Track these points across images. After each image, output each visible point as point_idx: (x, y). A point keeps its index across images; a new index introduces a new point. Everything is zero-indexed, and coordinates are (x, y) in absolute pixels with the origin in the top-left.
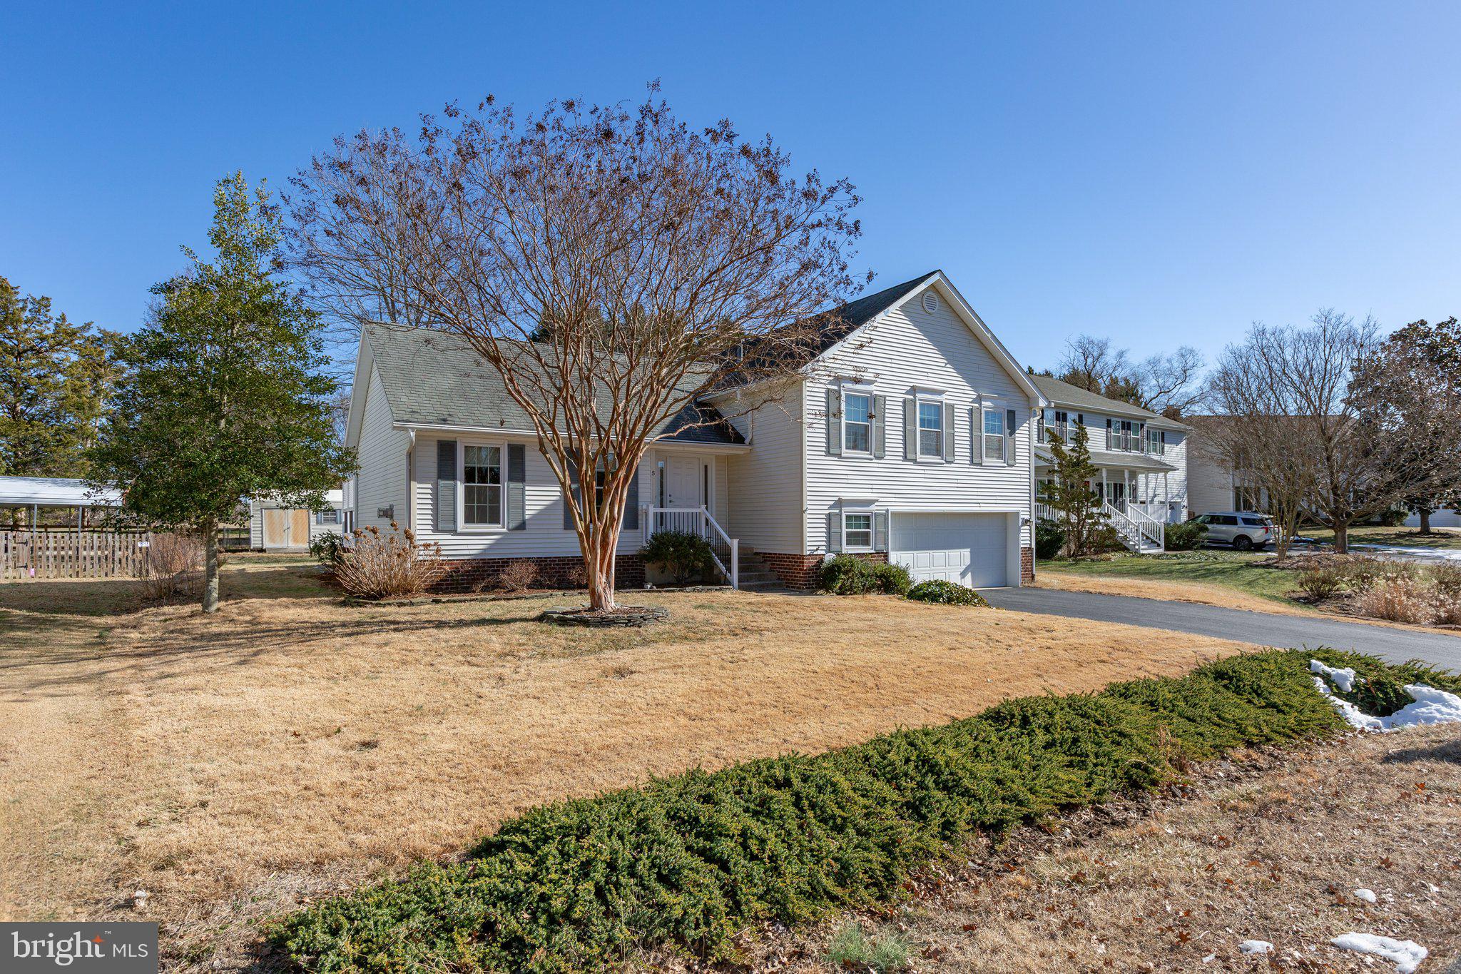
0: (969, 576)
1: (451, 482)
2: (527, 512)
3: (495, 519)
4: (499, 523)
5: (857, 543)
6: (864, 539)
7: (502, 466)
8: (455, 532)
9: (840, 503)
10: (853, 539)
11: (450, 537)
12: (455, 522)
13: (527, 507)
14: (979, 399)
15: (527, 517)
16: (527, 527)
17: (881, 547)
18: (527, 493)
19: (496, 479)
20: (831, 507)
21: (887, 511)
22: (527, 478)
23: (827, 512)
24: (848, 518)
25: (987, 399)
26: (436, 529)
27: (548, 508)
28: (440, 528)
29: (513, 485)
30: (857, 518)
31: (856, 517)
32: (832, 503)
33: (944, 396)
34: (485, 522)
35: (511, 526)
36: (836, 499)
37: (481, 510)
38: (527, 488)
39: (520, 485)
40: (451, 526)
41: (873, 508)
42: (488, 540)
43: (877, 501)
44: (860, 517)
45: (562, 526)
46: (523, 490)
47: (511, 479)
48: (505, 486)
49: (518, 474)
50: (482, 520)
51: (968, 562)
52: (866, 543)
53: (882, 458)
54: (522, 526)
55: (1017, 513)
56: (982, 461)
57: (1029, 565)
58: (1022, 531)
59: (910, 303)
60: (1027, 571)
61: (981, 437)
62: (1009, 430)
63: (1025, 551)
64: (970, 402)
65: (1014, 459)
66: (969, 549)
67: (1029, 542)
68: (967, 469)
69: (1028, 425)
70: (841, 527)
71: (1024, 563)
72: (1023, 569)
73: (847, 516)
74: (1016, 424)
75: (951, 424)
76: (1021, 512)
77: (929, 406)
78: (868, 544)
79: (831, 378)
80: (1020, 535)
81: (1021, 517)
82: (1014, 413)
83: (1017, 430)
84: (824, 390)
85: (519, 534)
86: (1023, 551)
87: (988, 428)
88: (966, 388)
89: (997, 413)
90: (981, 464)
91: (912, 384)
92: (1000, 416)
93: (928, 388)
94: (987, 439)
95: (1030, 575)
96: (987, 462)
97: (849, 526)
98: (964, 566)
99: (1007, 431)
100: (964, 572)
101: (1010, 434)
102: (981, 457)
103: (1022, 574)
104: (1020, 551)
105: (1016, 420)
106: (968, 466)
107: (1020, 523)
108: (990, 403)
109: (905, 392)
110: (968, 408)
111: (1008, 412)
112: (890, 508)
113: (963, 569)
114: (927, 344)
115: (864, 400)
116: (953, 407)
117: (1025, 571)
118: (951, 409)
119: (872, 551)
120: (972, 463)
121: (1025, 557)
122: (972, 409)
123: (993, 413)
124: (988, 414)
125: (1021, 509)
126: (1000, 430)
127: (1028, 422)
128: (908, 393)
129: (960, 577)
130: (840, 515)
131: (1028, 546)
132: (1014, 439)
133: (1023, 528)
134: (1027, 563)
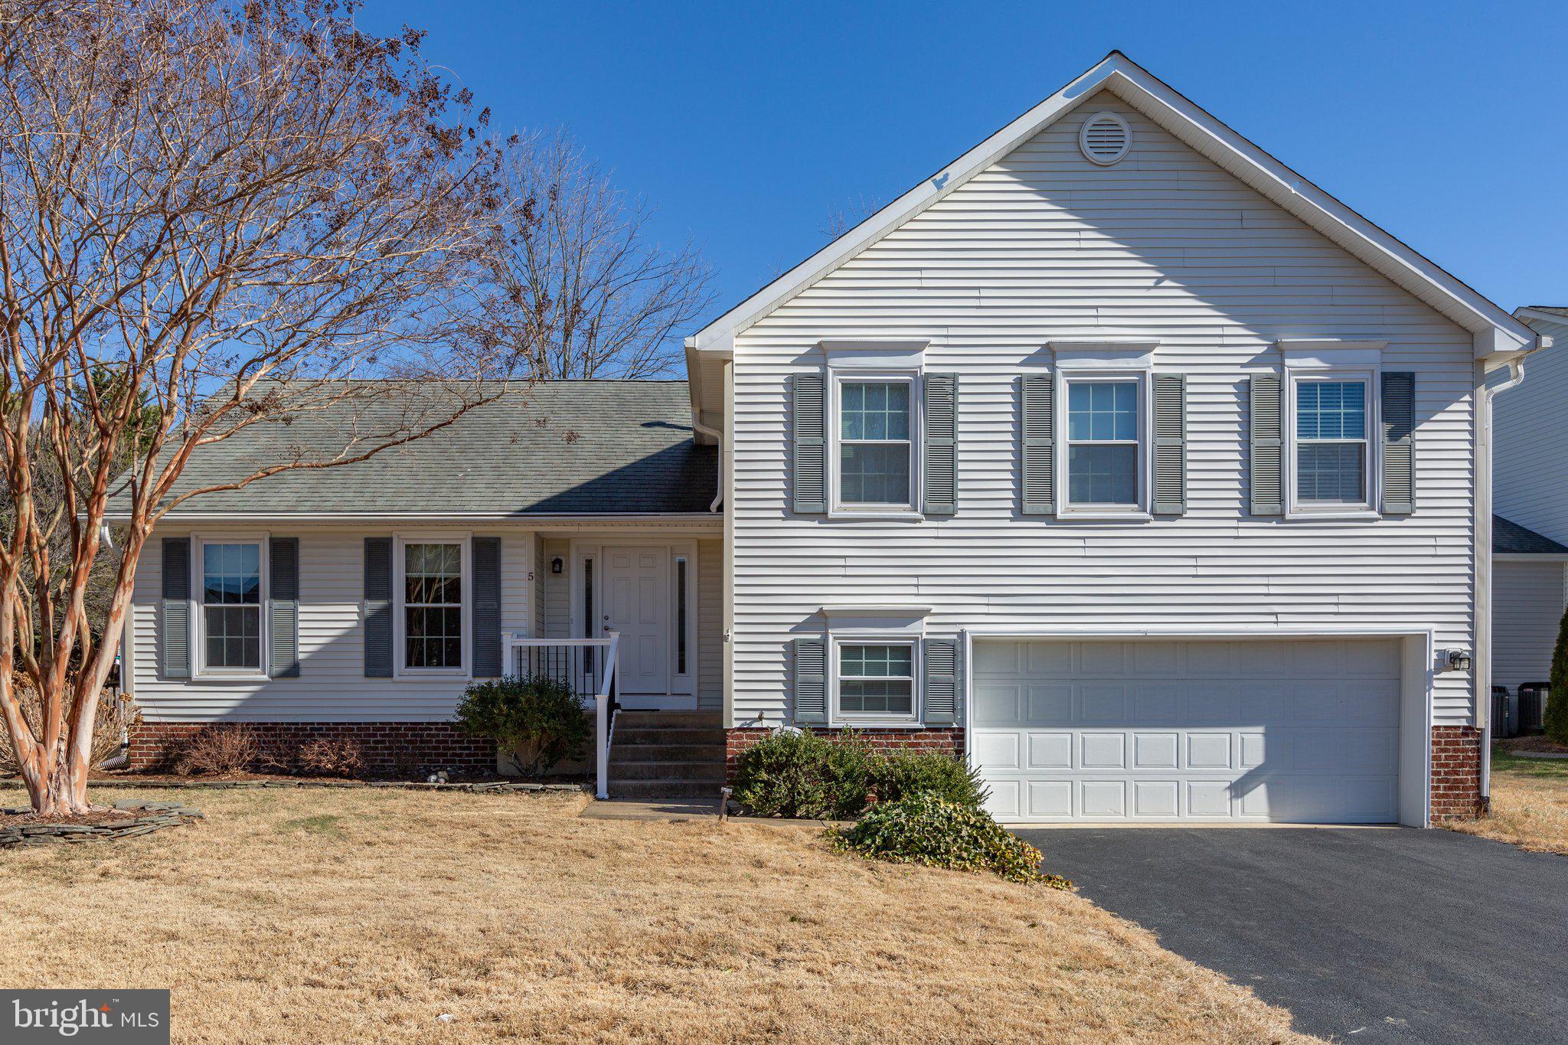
0: (1259, 795)
1: (183, 603)
2: (301, 648)
3: (253, 661)
4: (257, 665)
6: (898, 698)
7: (261, 575)
8: (187, 679)
9: (820, 621)
10: (854, 696)
11: (182, 687)
12: (188, 664)
13: (301, 640)
14: (1277, 354)
15: (301, 656)
16: (302, 672)
17: (943, 716)
18: (301, 617)
19: (253, 595)
21: (962, 635)
22: (302, 593)
23: (791, 639)
24: (848, 651)
25: (1302, 351)
26: (162, 677)
27: (339, 641)
28: (167, 674)
29: (277, 604)
30: (877, 651)
31: (869, 648)
32: (801, 619)
33: (1151, 358)
34: (238, 664)
35: (276, 670)
36: (814, 610)
37: (234, 647)
38: (301, 609)
39: (289, 604)
40: (181, 671)
41: (922, 629)
42: (240, 694)
43: (927, 612)
44: (885, 648)
45: (361, 671)
46: (295, 612)
47: (275, 595)
48: (267, 606)
49: (286, 584)
50: (235, 661)
51: (1256, 756)
52: (904, 706)
53: (950, 516)
54: (293, 671)
55: (1422, 639)
56: (1283, 510)
57: (1468, 773)
58: (1436, 684)
59: (1035, 147)
60: (1458, 788)
61: (1280, 450)
62: (1389, 427)
63: (1455, 736)
64: (1243, 365)
65: (1411, 499)
66: (1261, 729)
67: (1466, 713)
68: (1234, 533)
69: (1467, 407)
70: (824, 671)
71: (1447, 765)
72: (1439, 781)
73: (844, 648)
74: (1418, 406)
75: (1174, 421)
76: (1435, 637)
77: (1103, 388)
78: (908, 710)
79: (802, 351)
80: (1434, 693)
81: (1435, 646)
82: (1409, 379)
83: (1422, 422)
84: (781, 379)
85: (289, 684)
86: (1448, 736)
87: (1306, 426)
88: (1227, 331)
89: (1345, 385)
90: (1280, 517)
91: (1043, 341)
92: (1355, 392)
93: (1096, 344)
94: (1305, 453)
95: (1472, 800)
96: (1301, 510)
97: (846, 669)
98: (1240, 771)
99: (1382, 429)
100: (1239, 789)
101: (1394, 435)
102: (1281, 500)
103: (1437, 796)
104: (1439, 735)
105: (1418, 397)
106: (1234, 523)
107: (1431, 664)
108: (1313, 362)
109: (1018, 360)
110: (1236, 379)
111: (1386, 377)
112: (967, 628)
113: (1234, 779)
114: (1093, 239)
115: (901, 390)
116: (1179, 382)
117: (1450, 788)
118: (1173, 388)
119: (917, 725)
120: (1247, 514)
121: (1455, 751)
122: (1249, 382)
123: (1325, 386)
124: (1306, 390)
125: (1435, 627)
126: (1357, 426)
127: (1467, 398)
128: (1030, 361)
129: (1228, 794)
130: (823, 645)
131: (1464, 723)
132: (1411, 450)
133: (1444, 675)
134: (1462, 765)
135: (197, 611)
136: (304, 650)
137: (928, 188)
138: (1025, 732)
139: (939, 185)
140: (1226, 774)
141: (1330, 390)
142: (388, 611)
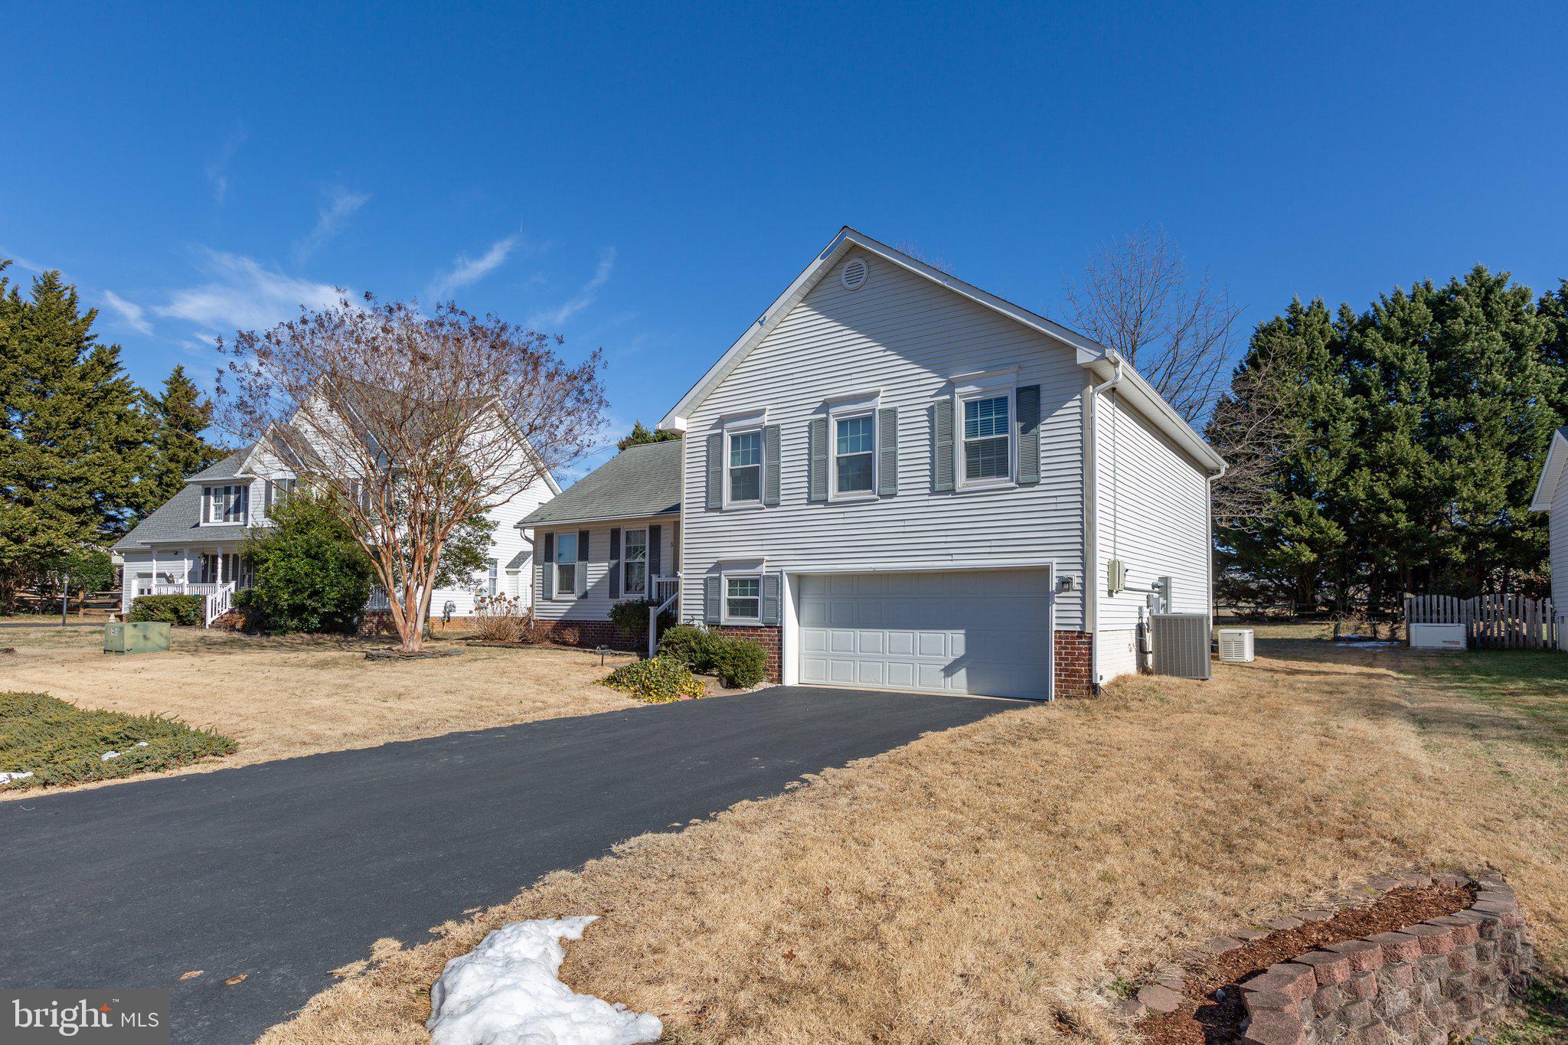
0: (962, 675)
1: (551, 563)
3: (572, 590)
4: (573, 592)
5: (744, 613)
6: (750, 608)
7: (576, 549)
8: (551, 599)
9: (719, 566)
10: (736, 608)
11: (549, 604)
12: (552, 591)
13: (588, 580)
14: (950, 387)
15: (588, 588)
16: (588, 595)
17: (773, 619)
18: (588, 569)
19: (574, 559)
20: (710, 570)
21: (782, 572)
22: (589, 557)
23: (705, 576)
24: (732, 583)
25: (964, 382)
26: (544, 598)
27: (601, 580)
29: (580, 563)
30: (744, 582)
31: (741, 581)
32: (710, 566)
33: (879, 399)
35: (579, 594)
36: (716, 560)
37: (567, 584)
38: (588, 565)
39: (585, 563)
40: (548, 596)
41: (763, 569)
42: (568, 606)
43: (765, 560)
44: (747, 581)
45: (608, 594)
46: (586, 567)
47: (580, 559)
48: (577, 564)
49: (584, 553)
50: (567, 590)
51: (960, 651)
52: (755, 613)
53: (777, 505)
54: (585, 595)
55: (1045, 571)
56: (954, 486)
57: (1082, 665)
58: (1056, 600)
59: (821, 288)
60: (1075, 676)
61: (952, 447)
62: (1021, 425)
63: (1072, 637)
64: (931, 396)
65: (1038, 472)
66: (963, 631)
67: (1079, 621)
68: (926, 503)
69: (1078, 403)
70: (719, 595)
71: (1067, 659)
72: (1061, 670)
73: (730, 581)
74: (1043, 408)
75: (891, 438)
76: (1055, 567)
77: (855, 421)
78: (757, 616)
79: (714, 422)
80: (1055, 607)
81: (1055, 574)
82: (1036, 390)
83: (1046, 418)
84: (705, 438)
85: (584, 602)
86: (1067, 638)
87: (971, 430)
88: (922, 376)
89: (996, 399)
90: (952, 491)
91: (822, 399)
92: (1002, 402)
93: (855, 395)
94: (968, 447)
95: (1085, 685)
96: (968, 485)
97: (731, 592)
98: (951, 658)
99: (1015, 426)
100: (949, 670)
101: (1025, 430)
102: (953, 480)
103: (1060, 681)
104: (1060, 637)
105: (1043, 401)
106: (926, 497)
107: (1053, 586)
108: (972, 388)
109: (811, 411)
110: (927, 406)
111: (1020, 391)
112: (784, 568)
113: (947, 663)
114: (849, 334)
115: (756, 436)
116: (893, 412)
117: (1069, 676)
118: (890, 415)
119: (760, 624)
120: (933, 492)
121: (1072, 649)
122: (932, 407)
123: (982, 402)
124: (970, 407)
125: (1055, 560)
126: (1003, 427)
127: (1078, 397)
128: (817, 411)
129: (942, 674)
130: (719, 579)
131: (1078, 629)
132: (1037, 436)
133: (1064, 594)
134: (1078, 659)
135: (555, 567)
136: (589, 585)
137: (757, 325)
138: (830, 631)
139: (761, 323)
140: (940, 660)
141: (986, 405)
142: (618, 565)
